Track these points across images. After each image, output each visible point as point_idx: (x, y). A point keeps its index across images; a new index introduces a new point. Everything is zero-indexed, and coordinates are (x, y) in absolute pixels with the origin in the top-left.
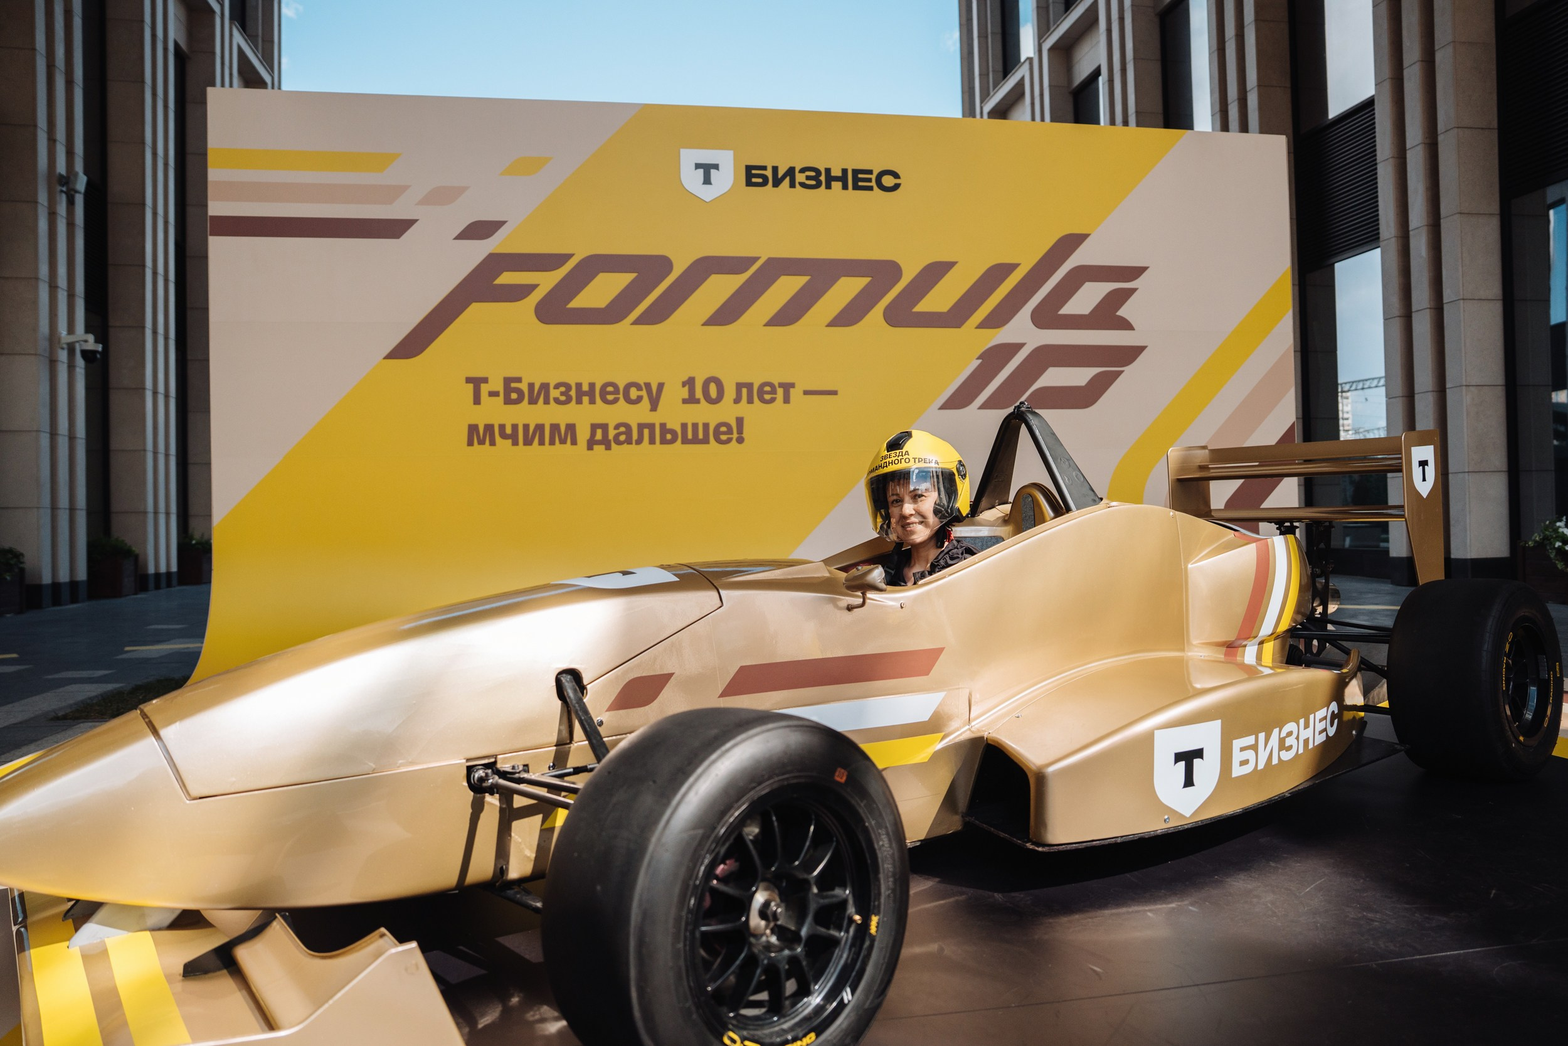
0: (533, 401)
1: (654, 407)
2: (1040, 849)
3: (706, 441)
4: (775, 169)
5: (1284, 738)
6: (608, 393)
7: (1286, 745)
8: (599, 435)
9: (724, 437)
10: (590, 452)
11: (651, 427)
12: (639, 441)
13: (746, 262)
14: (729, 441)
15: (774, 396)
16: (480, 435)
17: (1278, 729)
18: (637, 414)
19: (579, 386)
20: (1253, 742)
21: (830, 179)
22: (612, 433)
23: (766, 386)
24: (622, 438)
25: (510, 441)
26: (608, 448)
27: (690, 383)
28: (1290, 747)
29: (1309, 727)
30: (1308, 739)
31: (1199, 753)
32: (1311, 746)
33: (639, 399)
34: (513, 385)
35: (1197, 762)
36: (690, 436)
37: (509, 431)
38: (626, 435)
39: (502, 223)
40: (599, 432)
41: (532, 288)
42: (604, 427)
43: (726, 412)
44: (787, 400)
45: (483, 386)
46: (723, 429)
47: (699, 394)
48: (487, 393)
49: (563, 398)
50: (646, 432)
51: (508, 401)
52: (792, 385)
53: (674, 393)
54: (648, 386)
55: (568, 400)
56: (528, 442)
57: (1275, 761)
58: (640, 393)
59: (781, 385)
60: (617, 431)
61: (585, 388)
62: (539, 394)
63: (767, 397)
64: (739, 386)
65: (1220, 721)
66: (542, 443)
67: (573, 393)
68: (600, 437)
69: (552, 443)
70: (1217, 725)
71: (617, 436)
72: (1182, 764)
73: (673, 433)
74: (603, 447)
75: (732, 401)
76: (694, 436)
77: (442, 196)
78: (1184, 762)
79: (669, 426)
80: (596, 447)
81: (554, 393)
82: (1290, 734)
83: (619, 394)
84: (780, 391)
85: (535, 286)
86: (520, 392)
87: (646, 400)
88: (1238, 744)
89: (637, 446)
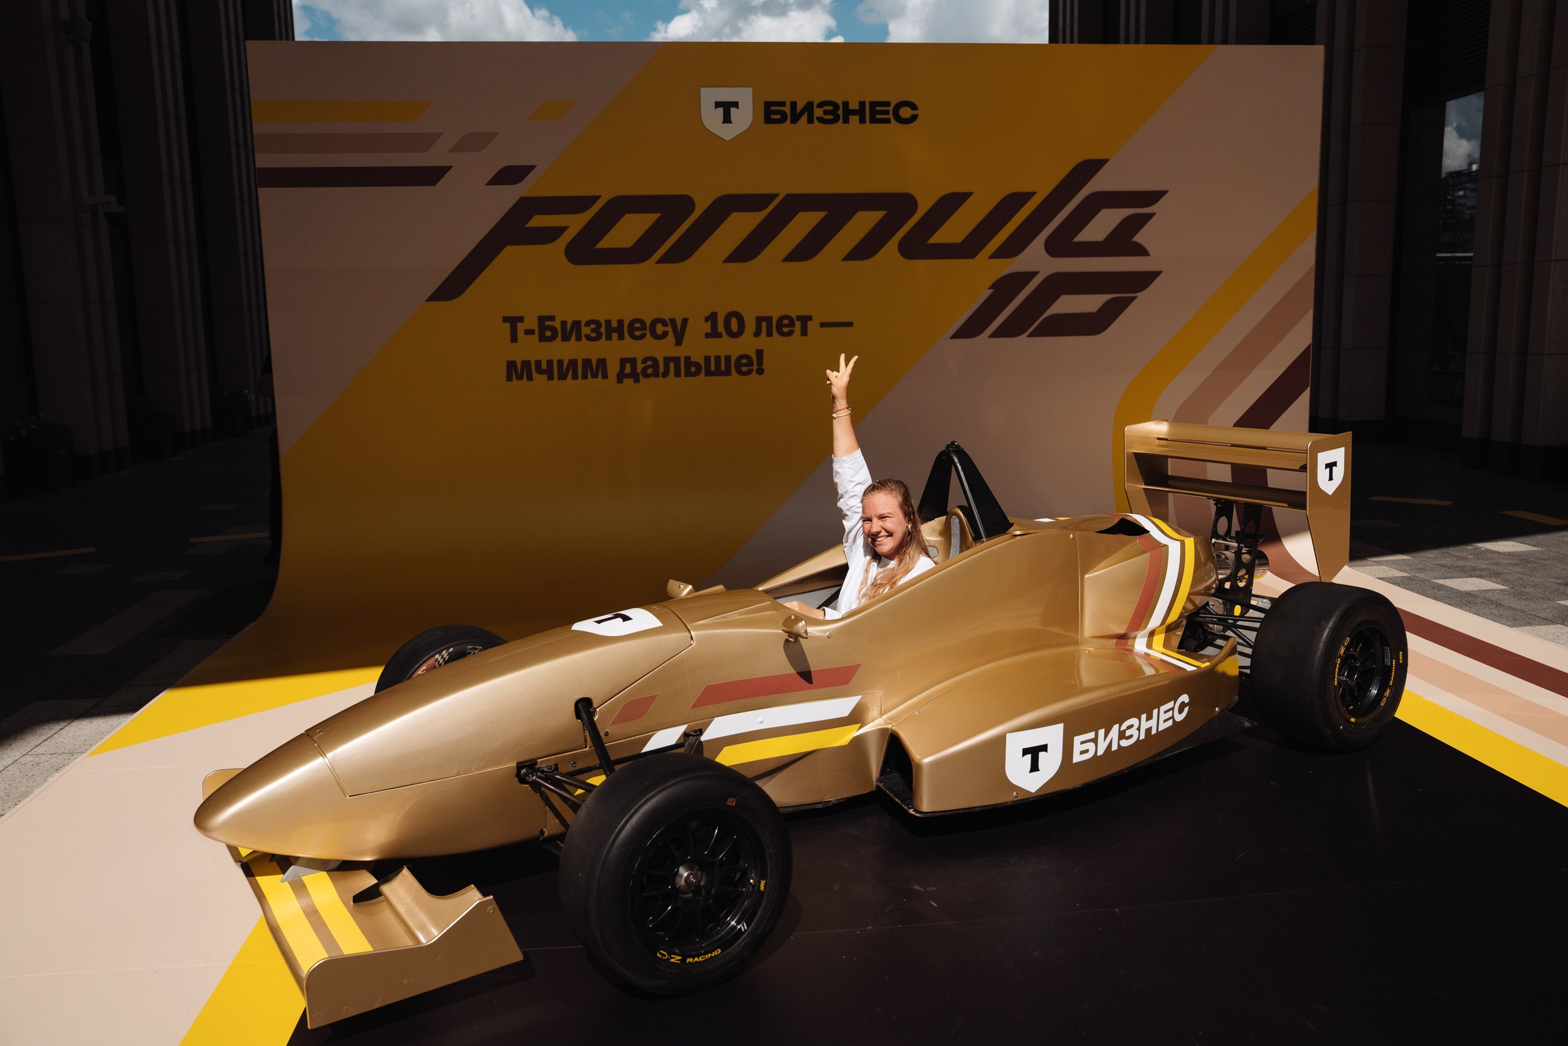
0: (566, 338)
1: (679, 342)
2: (918, 815)
3: (728, 373)
4: (794, 105)
5: (1124, 731)
6: (636, 329)
7: (1126, 735)
8: (628, 370)
9: (744, 369)
10: (620, 385)
11: (676, 360)
12: (666, 374)
13: (767, 199)
14: (749, 372)
15: (793, 329)
16: (517, 371)
17: (1118, 725)
18: (664, 349)
19: (608, 322)
20: (1093, 737)
21: (848, 112)
22: (640, 367)
23: (786, 319)
24: (650, 371)
25: (545, 376)
26: (637, 381)
27: (712, 318)
28: (1131, 736)
29: (1152, 718)
30: (1151, 728)
31: (1044, 748)
32: (1154, 732)
33: (665, 334)
34: (547, 323)
35: (1042, 755)
36: (713, 368)
37: (544, 366)
38: (653, 368)
39: (532, 167)
40: (628, 366)
41: (561, 230)
42: (633, 361)
43: (747, 344)
44: (804, 332)
45: (519, 325)
46: (744, 361)
47: (721, 328)
48: (523, 332)
49: (593, 335)
50: (672, 365)
51: (543, 338)
52: (810, 318)
53: (697, 328)
54: (673, 321)
55: (599, 337)
56: (562, 377)
57: (1114, 747)
58: (666, 329)
59: (799, 318)
60: (645, 365)
61: (614, 324)
62: (571, 331)
63: (786, 330)
64: (759, 320)
65: (1062, 724)
66: (575, 377)
67: (603, 330)
68: (630, 371)
69: (585, 377)
70: (1060, 727)
71: (644, 370)
72: (1029, 757)
73: (697, 365)
74: (632, 380)
75: (753, 333)
76: (717, 368)
77: (474, 142)
78: (1030, 755)
79: (693, 360)
80: (625, 380)
81: (586, 330)
82: (1131, 727)
83: (646, 330)
84: (798, 324)
85: (565, 228)
86: (553, 329)
87: (671, 334)
88: (1077, 740)
89: (663, 379)
